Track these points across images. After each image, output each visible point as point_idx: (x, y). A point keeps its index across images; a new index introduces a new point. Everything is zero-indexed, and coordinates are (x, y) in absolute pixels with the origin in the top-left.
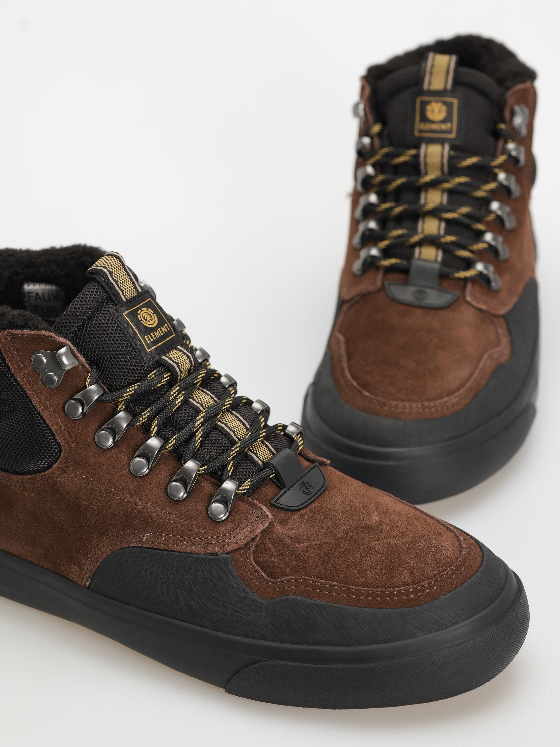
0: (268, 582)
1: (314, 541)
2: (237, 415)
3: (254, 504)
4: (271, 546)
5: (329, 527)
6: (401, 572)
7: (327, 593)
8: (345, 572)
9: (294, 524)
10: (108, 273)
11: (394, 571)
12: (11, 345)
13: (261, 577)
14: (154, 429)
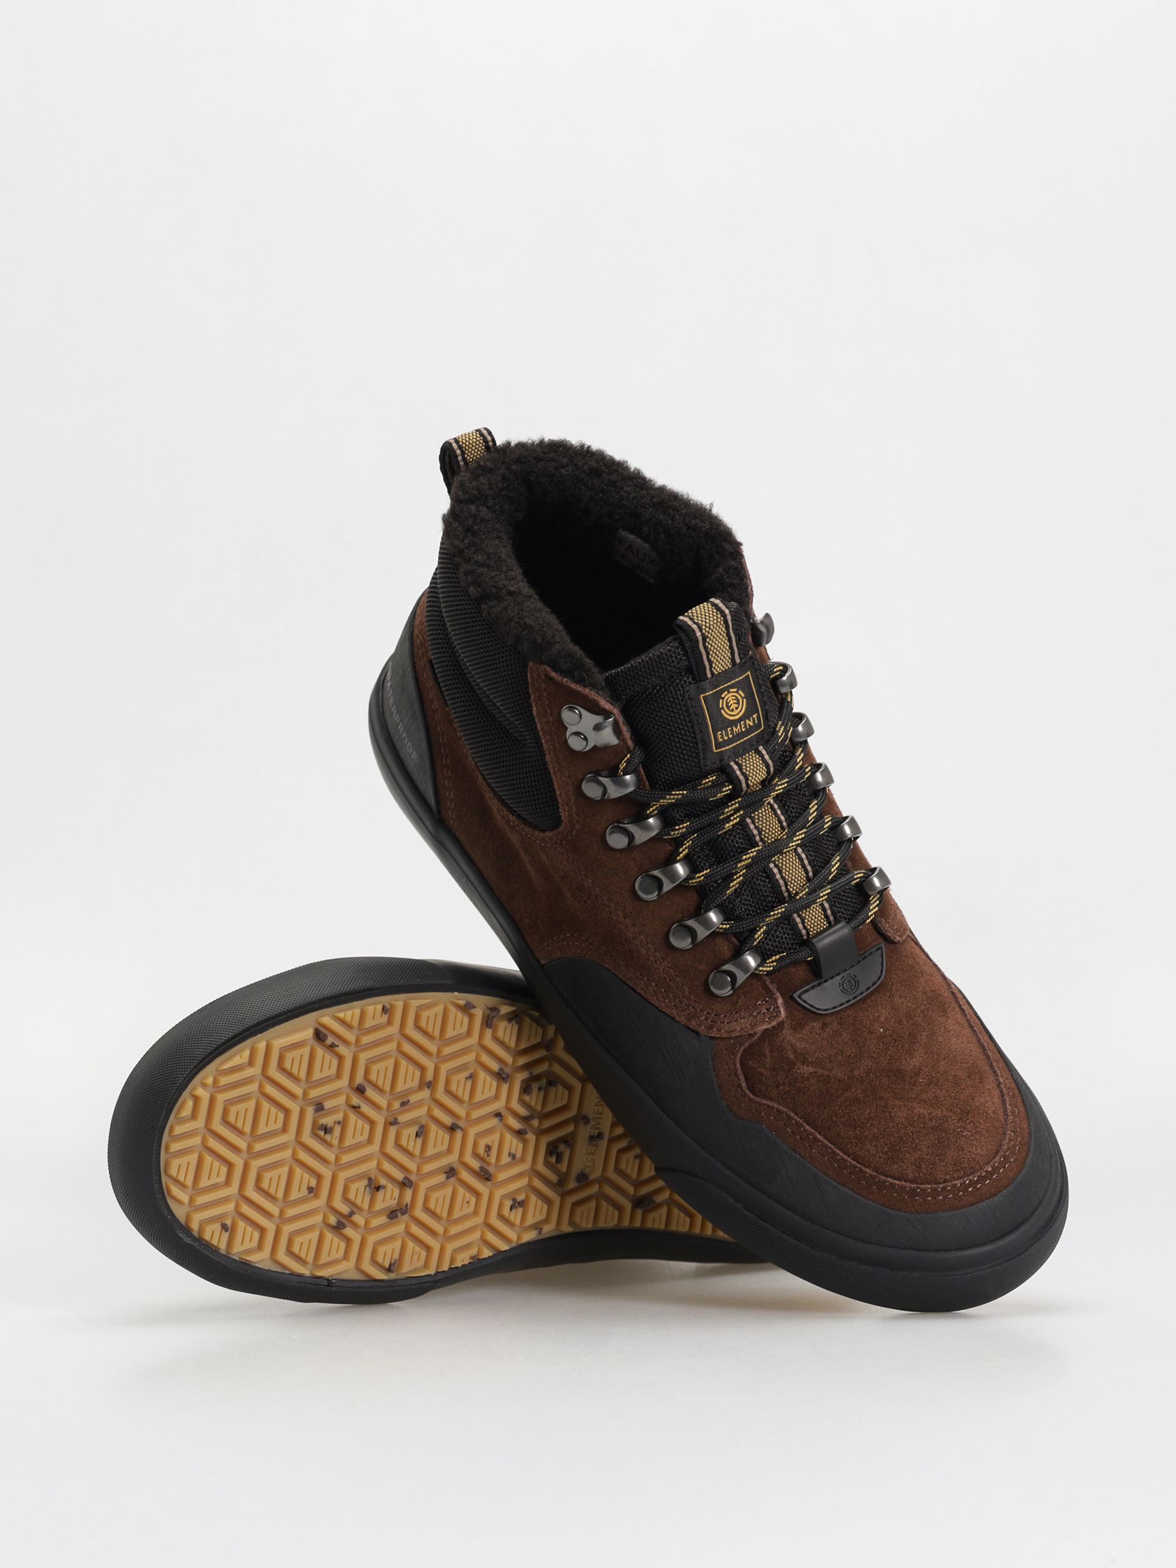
0: (744, 1094)
1: (822, 1068)
2: (804, 856)
3: (770, 990)
4: (767, 1052)
5: (850, 1056)
6: (905, 1159)
7: (807, 1145)
8: (840, 1129)
9: (809, 1034)
10: (700, 639)
11: (898, 1155)
12: (544, 685)
13: (739, 1085)
14: (684, 852)
